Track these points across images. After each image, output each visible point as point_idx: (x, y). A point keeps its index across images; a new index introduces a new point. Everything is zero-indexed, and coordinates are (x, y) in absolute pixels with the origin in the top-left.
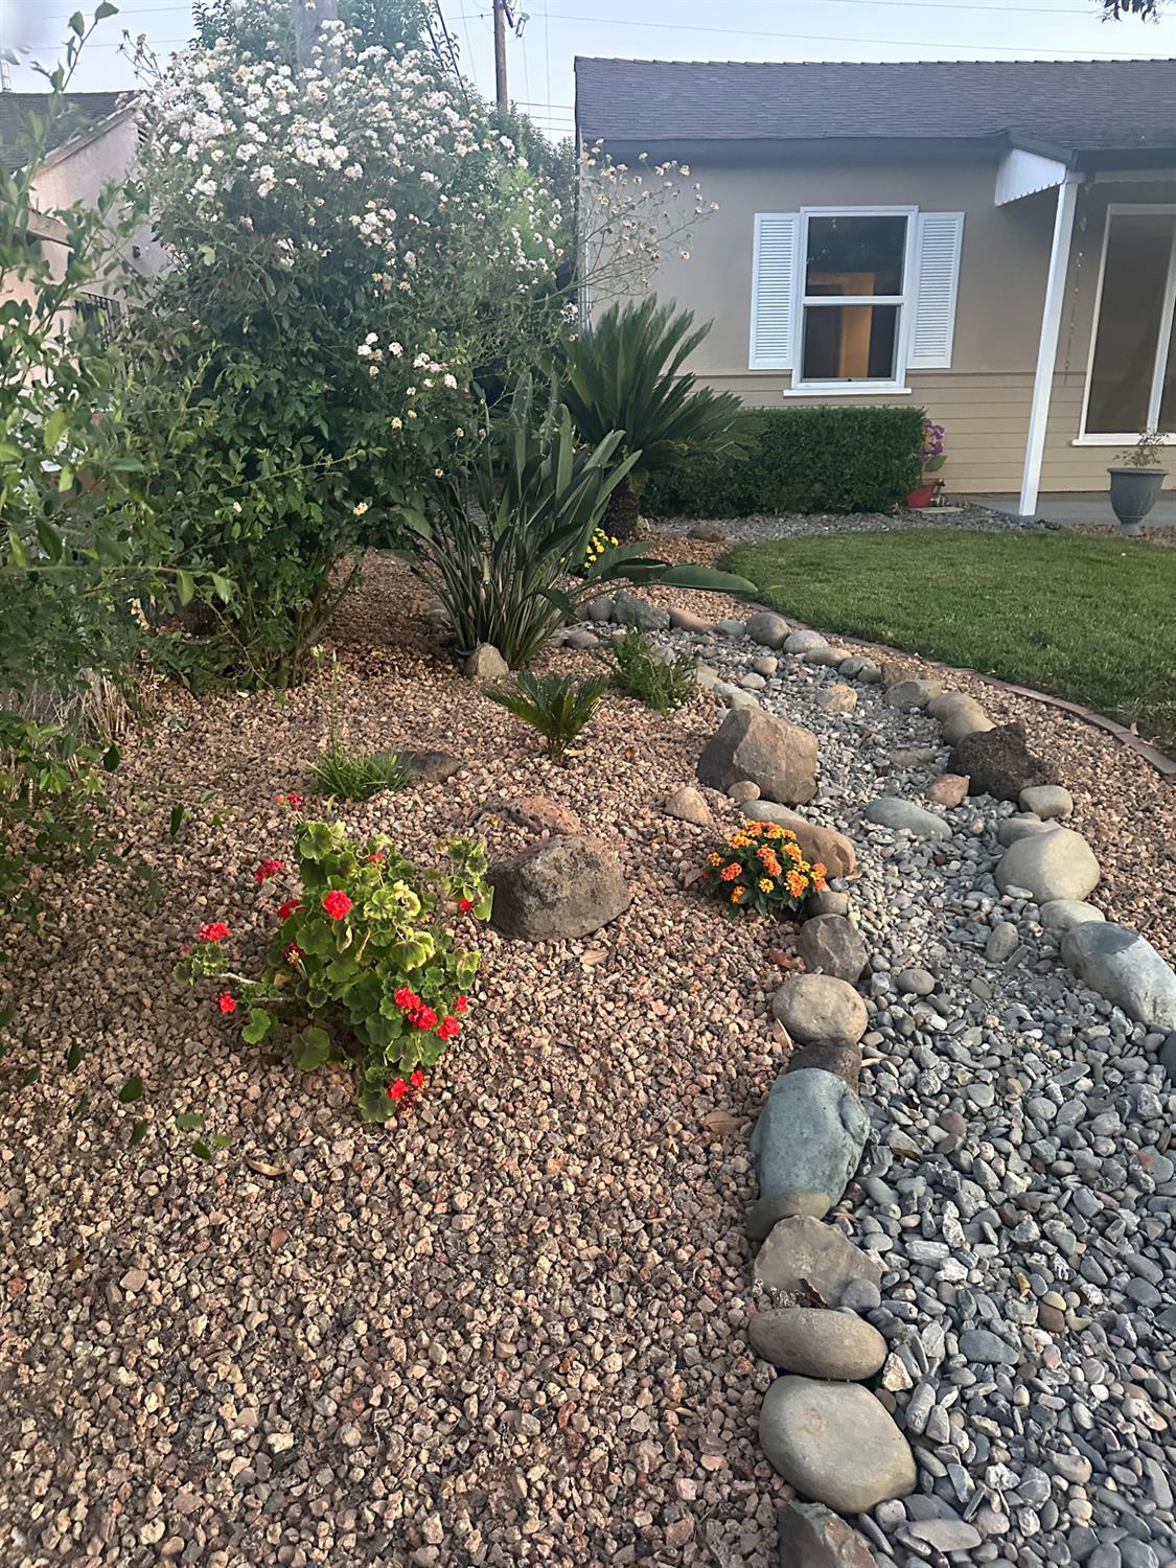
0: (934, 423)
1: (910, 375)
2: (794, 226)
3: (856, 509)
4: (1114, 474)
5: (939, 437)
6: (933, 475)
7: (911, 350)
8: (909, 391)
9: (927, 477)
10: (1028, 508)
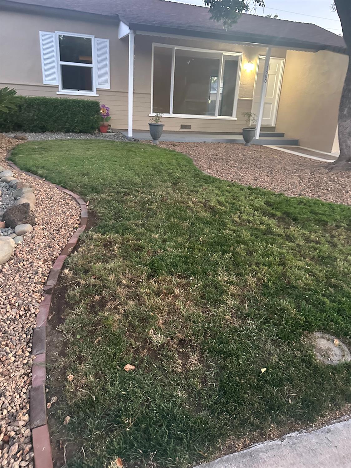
0: (106, 107)
1: (98, 90)
2: (54, 37)
3: (80, 132)
4: (150, 125)
5: (108, 111)
6: (108, 123)
7: (97, 83)
8: (98, 95)
9: (106, 123)
10: (130, 134)
